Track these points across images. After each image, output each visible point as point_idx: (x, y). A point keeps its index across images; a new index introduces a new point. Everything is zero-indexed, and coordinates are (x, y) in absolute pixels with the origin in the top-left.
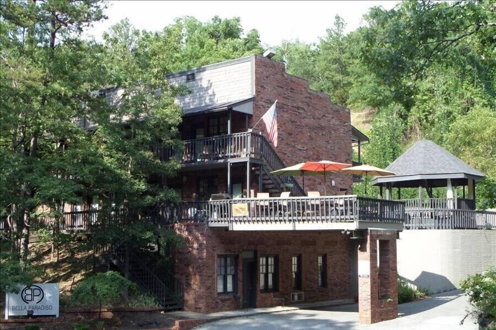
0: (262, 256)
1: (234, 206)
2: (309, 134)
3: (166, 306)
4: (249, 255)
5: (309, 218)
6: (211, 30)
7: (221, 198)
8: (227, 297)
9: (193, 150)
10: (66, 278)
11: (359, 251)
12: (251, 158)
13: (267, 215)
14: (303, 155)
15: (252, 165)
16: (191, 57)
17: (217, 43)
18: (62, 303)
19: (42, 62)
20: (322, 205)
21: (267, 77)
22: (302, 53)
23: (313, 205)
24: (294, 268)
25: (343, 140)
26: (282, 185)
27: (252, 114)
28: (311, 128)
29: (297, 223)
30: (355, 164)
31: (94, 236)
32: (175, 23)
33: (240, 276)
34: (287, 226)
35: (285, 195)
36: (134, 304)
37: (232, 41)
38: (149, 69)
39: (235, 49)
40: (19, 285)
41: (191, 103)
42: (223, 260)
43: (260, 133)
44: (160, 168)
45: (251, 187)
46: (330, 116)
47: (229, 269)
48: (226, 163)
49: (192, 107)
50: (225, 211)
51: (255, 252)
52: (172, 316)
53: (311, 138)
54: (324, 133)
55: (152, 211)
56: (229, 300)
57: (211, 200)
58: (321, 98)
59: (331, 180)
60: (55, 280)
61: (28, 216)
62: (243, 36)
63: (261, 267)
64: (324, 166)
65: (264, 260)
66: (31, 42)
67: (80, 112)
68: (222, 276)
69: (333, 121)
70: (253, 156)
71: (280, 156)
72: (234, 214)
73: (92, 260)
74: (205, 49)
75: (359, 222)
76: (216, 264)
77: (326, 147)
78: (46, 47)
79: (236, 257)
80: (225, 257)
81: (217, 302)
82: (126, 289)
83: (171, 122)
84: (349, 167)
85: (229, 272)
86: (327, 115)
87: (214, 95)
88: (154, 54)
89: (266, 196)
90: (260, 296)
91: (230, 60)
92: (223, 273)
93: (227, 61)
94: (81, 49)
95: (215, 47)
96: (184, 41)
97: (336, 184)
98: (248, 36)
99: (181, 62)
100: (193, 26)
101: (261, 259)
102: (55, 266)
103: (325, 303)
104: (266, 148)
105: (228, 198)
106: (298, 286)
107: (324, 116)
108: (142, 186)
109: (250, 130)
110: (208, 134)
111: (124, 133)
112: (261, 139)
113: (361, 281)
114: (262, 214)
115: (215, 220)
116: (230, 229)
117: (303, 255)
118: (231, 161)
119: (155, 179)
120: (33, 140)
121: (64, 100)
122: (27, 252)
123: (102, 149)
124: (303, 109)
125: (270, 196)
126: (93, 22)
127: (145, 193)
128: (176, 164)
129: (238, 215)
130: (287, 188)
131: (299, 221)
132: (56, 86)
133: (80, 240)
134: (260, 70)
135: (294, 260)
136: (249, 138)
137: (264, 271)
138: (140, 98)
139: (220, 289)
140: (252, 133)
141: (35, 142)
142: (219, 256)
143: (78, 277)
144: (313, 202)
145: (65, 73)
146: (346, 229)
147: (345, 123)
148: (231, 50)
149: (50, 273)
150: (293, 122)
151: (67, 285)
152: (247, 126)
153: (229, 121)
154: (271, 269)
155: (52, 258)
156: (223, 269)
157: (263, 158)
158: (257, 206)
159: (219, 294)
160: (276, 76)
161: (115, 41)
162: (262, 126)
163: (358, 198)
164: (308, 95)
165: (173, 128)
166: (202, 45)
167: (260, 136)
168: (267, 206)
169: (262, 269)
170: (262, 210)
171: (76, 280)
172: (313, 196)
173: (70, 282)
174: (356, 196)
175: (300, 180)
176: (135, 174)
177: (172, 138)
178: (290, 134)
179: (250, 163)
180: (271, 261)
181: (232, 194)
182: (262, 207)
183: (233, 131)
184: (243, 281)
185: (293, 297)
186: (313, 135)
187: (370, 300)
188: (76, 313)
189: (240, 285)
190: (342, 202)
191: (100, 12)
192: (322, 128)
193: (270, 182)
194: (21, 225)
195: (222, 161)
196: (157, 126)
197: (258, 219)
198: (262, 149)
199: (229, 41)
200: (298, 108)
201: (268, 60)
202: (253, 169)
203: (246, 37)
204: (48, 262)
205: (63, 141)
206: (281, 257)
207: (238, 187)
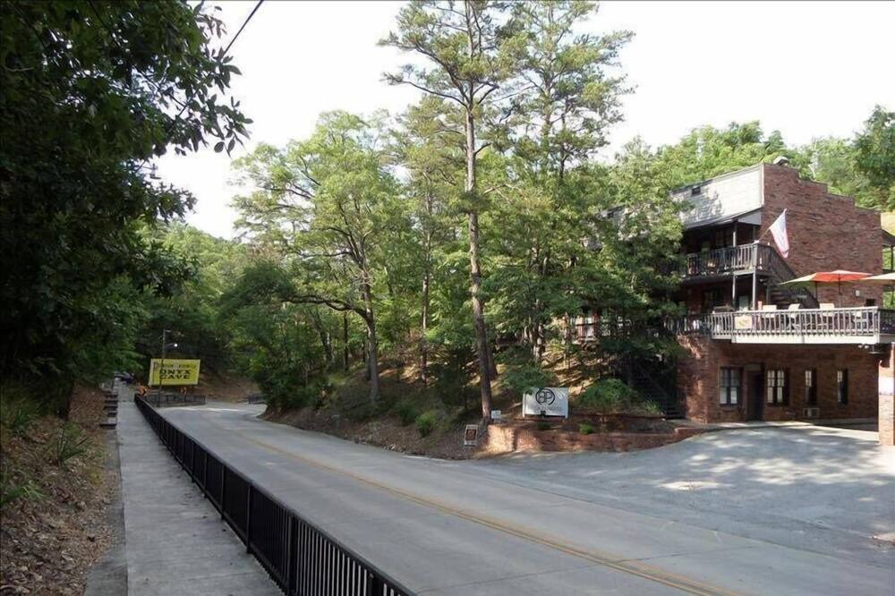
0: (771, 369)
1: (737, 319)
2: (827, 242)
3: (668, 414)
4: (756, 368)
5: (820, 331)
6: (727, 137)
7: (725, 310)
8: (729, 409)
9: (697, 264)
10: (576, 384)
11: (880, 367)
12: (757, 270)
13: (773, 328)
14: (820, 264)
15: (759, 277)
16: (706, 167)
17: (733, 150)
18: (571, 406)
19: (552, 189)
20: (836, 318)
21: (778, 185)
22: (833, 150)
23: (825, 318)
24: (808, 382)
25: (871, 246)
26: (793, 297)
27: (760, 224)
28: (830, 235)
29: (806, 336)
30: (886, 272)
31: (602, 347)
32: (690, 133)
33: (745, 388)
34: (795, 340)
35: (794, 307)
36: (637, 410)
37: (750, 147)
38: (651, 188)
39: (754, 154)
40: (532, 388)
41: (696, 217)
42: (726, 372)
43: (769, 244)
44: (661, 282)
45: (758, 299)
46: (855, 221)
47: (732, 381)
48: (731, 276)
49: (698, 220)
50: (728, 324)
51: (763, 365)
52: (672, 423)
53: (830, 246)
54: (847, 239)
55: (656, 323)
56: (732, 411)
57: (714, 313)
58: (843, 202)
59: (855, 290)
60: (567, 385)
61: (542, 327)
62: (764, 139)
63: (769, 380)
64: (839, 276)
65: (773, 373)
66: (543, 172)
67: (588, 232)
68: (725, 389)
69: (858, 227)
70: (761, 268)
71: (792, 266)
72: (738, 326)
73: (600, 368)
74: (720, 158)
75: (881, 336)
76: (719, 375)
77: (849, 255)
78: (555, 176)
79: (741, 370)
80: (729, 369)
81: (719, 414)
82: (628, 396)
83: (671, 238)
84: (869, 276)
85: (732, 384)
86: (850, 220)
87: (720, 206)
88: (656, 173)
89: (773, 308)
90: (766, 410)
91: (747, 168)
92: (727, 385)
93: (743, 168)
94: (587, 174)
95: (730, 154)
96: (699, 151)
97: (861, 294)
98: (770, 138)
99: (695, 173)
100: (709, 135)
101: (769, 373)
102: (567, 372)
103: (845, 421)
104: (775, 259)
105: (731, 311)
106: (813, 400)
107: (847, 221)
108: (644, 300)
109: (757, 242)
110: (713, 247)
111: (627, 250)
112: (770, 251)
113: (881, 400)
114: (767, 326)
115: (718, 332)
116: (733, 341)
117: (819, 369)
118: (736, 273)
119: (658, 294)
120: (545, 259)
121: (574, 223)
122: (541, 360)
123: (607, 266)
124: (821, 216)
125: (778, 308)
126: (597, 149)
127: (648, 307)
128: (677, 278)
129: (742, 328)
130: (799, 299)
131: (809, 334)
132: (564, 211)
133: (589, 349)
134: (770, 178)
135: (808, 375)
136: (756, 249)
137: (773, 385)
138: (642, 217)
139: (723, 400)
140: (758, 244)
141: (547, 260)
142: (722, 368)
143: (587, 383)
144: (825, 314)
145: (573, 197)
146: (863, 343)
147: (874, 226)
148: (749, 156)
149: (562, 378)
150: (808, 230)
151: (577, 390)
152: (754, 237)
153: (734, 234)
154: (781, 383)
155: (564, 366)
156: (726, 381)
157: (771, 269)
158: (762, 319)
159: (722, 405)
160: (788, 183)
161: (626, 159)
162: (770, 236)
163: (879, 310)
164: (827, 200)
165: (675, 243)
166: (717, 154)
167: (768, 247)
168: (772, 319)
169: (771, 383)
170: (768, 323)
171: (584, 386)
172: (827, 308)
173: (580, 388)
174: (877, 307)
175: (813, 291)
176: (638, 290)
177: (674, 253)
178: (805, 243)
179: (756, 276)
180: (781, 374)
181: (737, 307)
182: (768, 319)
183: (739, 243)
184: (749, 393)
185: (806, 412)
186: (833, 242)
187: (892, 421)
188: (582, 415)
189: (745, 398)
190: (859, 314)
191: (603, 138)
192: (844, 234)
193: (780, 293)
194: (536, 336)
195: (727, 273)
196: (658, 242)
197: (764, 332)
198: (770, 259)
199: (747, 147)
200: (814, 215)
201: (779, 168)
202: (761, 280)
203: (767, 140)
204: (561, 368)
205: (573, 259)
206: (792, 371)
207: (743, 299)
